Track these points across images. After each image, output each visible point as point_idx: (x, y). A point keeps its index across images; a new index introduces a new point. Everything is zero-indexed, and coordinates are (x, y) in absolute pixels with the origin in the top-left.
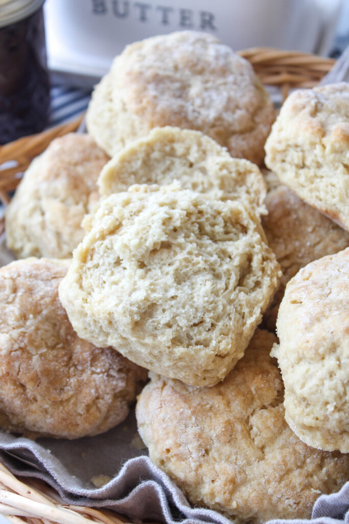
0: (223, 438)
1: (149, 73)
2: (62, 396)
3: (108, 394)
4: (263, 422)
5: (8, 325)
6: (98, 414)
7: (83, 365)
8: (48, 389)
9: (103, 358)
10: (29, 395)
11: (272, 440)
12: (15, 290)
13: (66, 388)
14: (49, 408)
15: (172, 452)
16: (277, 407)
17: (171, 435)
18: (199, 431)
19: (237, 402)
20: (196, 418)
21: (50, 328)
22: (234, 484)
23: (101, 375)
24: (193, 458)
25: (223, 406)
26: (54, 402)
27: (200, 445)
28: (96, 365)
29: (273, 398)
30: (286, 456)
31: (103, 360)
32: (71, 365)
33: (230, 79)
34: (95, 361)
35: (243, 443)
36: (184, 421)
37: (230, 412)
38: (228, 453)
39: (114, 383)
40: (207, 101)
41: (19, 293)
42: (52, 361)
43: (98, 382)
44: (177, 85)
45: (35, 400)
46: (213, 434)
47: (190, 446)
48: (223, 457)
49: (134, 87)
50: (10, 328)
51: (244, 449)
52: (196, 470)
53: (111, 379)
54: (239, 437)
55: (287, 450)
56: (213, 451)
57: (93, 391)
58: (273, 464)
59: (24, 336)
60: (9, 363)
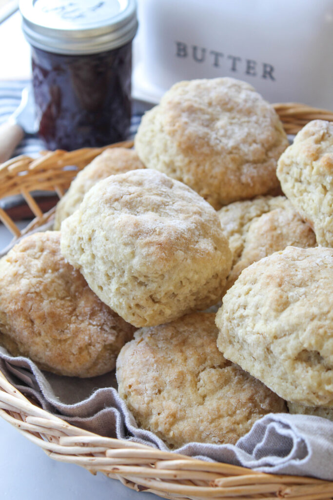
0: (174, 383)
1: (185, 105)
2: (61, 336)
3: (99, 343)
4: (209, 377)
5: (30, 274)
6: (88, 357)
7: (83, 316)
8: (51, 328)
9: (100, 314)
10: (35, 329)
11: (213, 392)
12: (42, 250)
13: (66, 331)
14: (49, 343)
15: (133, 388)
16: (223, 369)
17: (135, 375)
18: (158, 375)
19: (192, 359)
20: (157, 366)
21: (63, 284)
22: (175, 418)
23: (96, 327)
24: (147, 394)
25: (181, 360)
26: (54, 339)
27: (155, 386)
28: (94, 319)
29: (222, 361)
30: (220, 405)
31: (99, 316)
32: (73, 315)
33: (254, 118)
34: (93, 316)
35: (189, 390)
36: (147, 367)
37: (186, 366)
38: (176, 395)
39: (105, 335)
40: (229, 133)
41: (45, 253)
42: (59, 308)
43: (92, 332)
44: (207, 117)
45: (40, 334)
46: (168, 379)
47: (147, 385)
48: (171, 398)
49: (171, 113)
50: (31, 276)
51: (189, 395)
52: (148, 404)
53: (103, 332)
54: (188, 384)
55: (223, 401)
56: (165, 391)
57: (87, 338)
58: (209, 409)
59: (40, 284)
60: (24, 301)
